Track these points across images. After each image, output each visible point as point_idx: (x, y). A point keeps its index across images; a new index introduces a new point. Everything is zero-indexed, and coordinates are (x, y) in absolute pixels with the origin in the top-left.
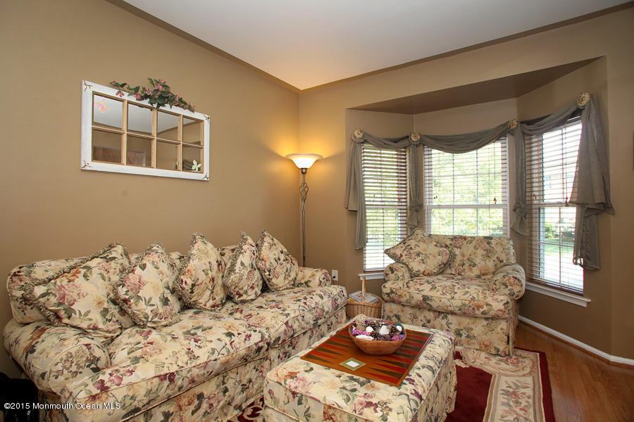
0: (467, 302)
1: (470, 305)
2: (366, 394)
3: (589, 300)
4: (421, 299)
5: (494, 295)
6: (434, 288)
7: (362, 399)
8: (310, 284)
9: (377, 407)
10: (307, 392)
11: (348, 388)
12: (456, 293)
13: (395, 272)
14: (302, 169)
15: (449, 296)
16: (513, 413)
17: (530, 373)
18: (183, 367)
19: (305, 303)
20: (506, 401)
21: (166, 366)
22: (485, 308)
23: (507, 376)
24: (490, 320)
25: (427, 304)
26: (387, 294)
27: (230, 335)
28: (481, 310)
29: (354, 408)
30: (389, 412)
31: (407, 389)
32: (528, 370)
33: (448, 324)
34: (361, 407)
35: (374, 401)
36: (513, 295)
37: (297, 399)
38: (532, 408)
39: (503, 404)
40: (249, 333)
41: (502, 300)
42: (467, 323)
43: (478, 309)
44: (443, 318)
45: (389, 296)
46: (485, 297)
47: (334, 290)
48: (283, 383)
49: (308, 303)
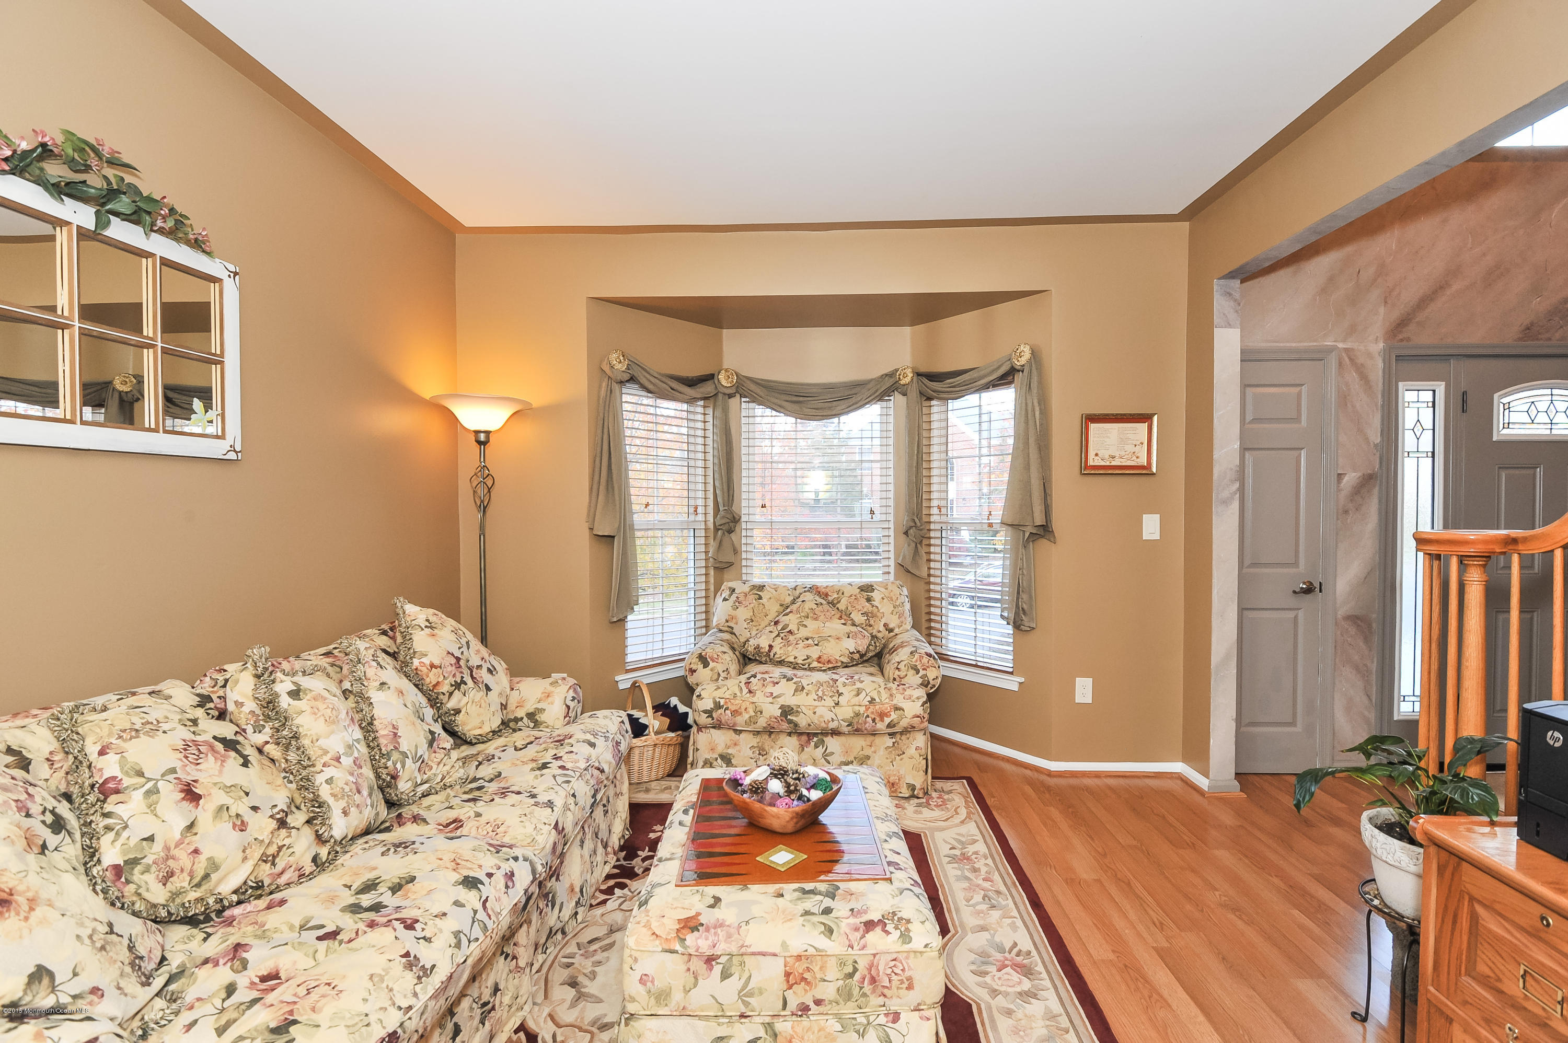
0: (862, 709)
1: (869, 713)
2: (852, 910)
3: (1022, 680)
4: (778, 713)
5: (904, 690)
6: (800, 689)
7: (852, 920)
8: (541, 717)
9: (885, 925)
10: (742, 946)
11: (815, 910)
12: (840, 694)
13: (712, 664)
14: (477, 432)
15: (829, 702)
16: (977, 889)
17: (969, 816)
18: (410, 1008)
19: (562, 767)
20: (959, 873)
21: (372, 1018)
22: (894, 716)
23: (943, 829)
24: (898, 736)
25: (790, 722)
26: (705, 712)
27: (471, 883)
28: (887, 720)
29: (847, 943)
30: (910, 926)
31: (901, 881)
32: (963, 812)
33: (825, 755)
34: (858, 935)
35: (876, 917)
36: (926, 686)
37: (718, 969)
38: (996, 873)
39: (958, 879)
40: (506, 867)
41: (918, 698)
42: (859, 748)
43: (882, 720)
44: (816, 747)
45: (711, 716)
46: (891, 695)
47: (607, 722)
48: (678, 947)
49: (568, 765)
